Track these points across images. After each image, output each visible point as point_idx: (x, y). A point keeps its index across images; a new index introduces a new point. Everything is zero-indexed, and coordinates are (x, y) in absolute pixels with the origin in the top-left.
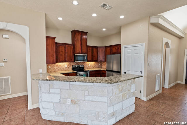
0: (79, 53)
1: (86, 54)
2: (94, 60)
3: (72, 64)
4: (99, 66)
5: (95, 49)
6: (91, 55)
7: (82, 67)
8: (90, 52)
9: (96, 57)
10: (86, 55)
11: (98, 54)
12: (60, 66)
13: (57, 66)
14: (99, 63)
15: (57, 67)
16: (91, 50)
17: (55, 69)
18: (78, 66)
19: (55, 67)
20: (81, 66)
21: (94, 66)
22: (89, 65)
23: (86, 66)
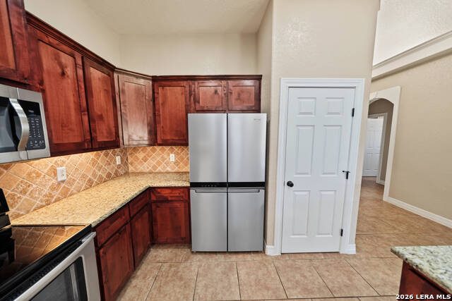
2: (101, 138)
5: (96, 75)
8: (69, 84)
14: (114, 153)
16: (68, 72)
21: (94, 175)
22: (55, 174)
23: (24, 192)
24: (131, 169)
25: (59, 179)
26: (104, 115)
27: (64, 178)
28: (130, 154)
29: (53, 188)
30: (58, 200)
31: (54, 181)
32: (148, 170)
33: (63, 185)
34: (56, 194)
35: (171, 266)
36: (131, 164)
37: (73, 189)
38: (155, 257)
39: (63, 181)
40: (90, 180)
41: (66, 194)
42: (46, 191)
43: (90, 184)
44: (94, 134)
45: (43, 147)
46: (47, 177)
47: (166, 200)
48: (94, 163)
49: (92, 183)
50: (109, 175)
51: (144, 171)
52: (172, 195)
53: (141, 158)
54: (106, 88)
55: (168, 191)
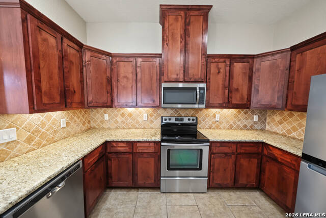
0: (177, 81)
1: (202, 82)
2: (234, 102)
3: (161, 112)
4: (256, 123)
5: (238, 67)
6: (221, 86)
7: (191, 121)
8: (221, 76)
9: (245, 93)
10: (203, 85)
11: (255, 81)
12: (130, 115)
13: (123, 115)
14: (253, 113)
15: (123, 119)
16: (222, 70)
17: (118, 122)
18: (177, 119)
19: (119, 119)
20: (186, 121)
21: (234, 123)
22: (215, 117)
23: (204, 121)
24: (267, 127)
25: (217, 120)
26: (239, 89)
27: (218, 120)
28: (268, 116)
29: (213, 123)
30: (214, 129)
31: (214, 120)
32: (281, 133)
33: (217, 123)
34: (214, 126)
35: (260, 213)
36: (269, 123)
37: (221, 126)
38: (256, 198)
39: (217, 121)
40: (231, 125)
41: (218, 128)
42: (210, 123)
43: (231, 127)
44: (230, 99)
45: (203, 104)
46: (212, 118)
47: (274, 159)
48: (236, 116)
49: (233, 127)
50: (245, 126)
51: (278, 132)
52: (282, 157)
53: (277, 120)
54: (244, 71)
55: (280, 153)
